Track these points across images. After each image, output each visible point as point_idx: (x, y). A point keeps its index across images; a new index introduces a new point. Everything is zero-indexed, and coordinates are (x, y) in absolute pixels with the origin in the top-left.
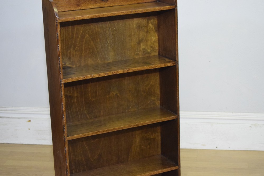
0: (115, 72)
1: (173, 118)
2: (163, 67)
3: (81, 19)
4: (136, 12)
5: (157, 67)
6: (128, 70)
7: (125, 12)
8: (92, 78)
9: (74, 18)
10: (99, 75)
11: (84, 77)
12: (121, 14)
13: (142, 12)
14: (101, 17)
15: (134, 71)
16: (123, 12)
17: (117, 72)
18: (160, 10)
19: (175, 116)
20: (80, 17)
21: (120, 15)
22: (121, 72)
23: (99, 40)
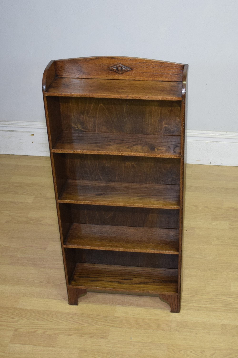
0: (107, 153)
1: (175, 208)
2: (164, 157)
3: (68, 96)
4: (132, 97)
5: (156, 157)
6: (122, 154)
7: (119, 96)
8: (82, 153)
9: (62, 94)
10: (90, 152)
11: (74, 151)
12: (115, 98)
13: (140, 99)
14: (91, 97)
15: (129, 155)
16: (117, 95)
17: (110, 153)
18: (162, 100)
19: (177, 207)
20: (68, 94)
21: (113, 98)
22: (115, 154)
23: (114, 110)
